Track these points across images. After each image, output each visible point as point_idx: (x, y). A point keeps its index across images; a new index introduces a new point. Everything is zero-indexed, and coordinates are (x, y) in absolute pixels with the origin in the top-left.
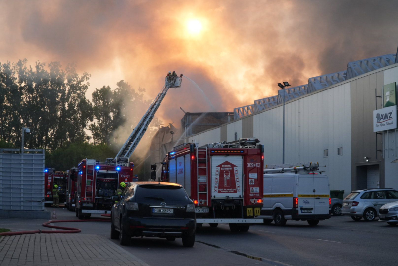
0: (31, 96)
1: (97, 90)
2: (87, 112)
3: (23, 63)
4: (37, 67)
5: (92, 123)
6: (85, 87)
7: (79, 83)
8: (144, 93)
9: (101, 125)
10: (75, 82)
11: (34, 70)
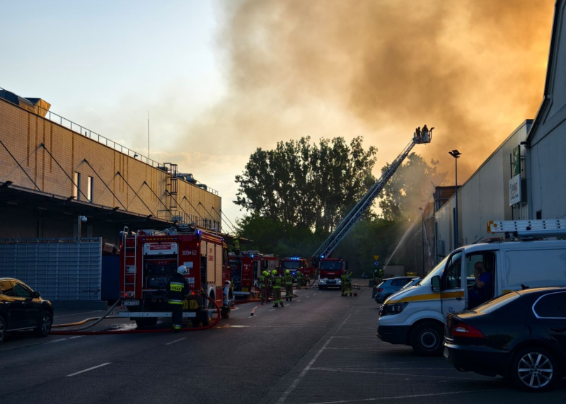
0: (315, 174)
1: (388, 165)
2: (375, 189)
3: (305, 140)
4: (322, 144)
5: (383, 200)
6: (372, 162)
7: (365, 158)
8: (437, 165)
9: (390, 201)
10: (361, 158)
11: (319, 148)
